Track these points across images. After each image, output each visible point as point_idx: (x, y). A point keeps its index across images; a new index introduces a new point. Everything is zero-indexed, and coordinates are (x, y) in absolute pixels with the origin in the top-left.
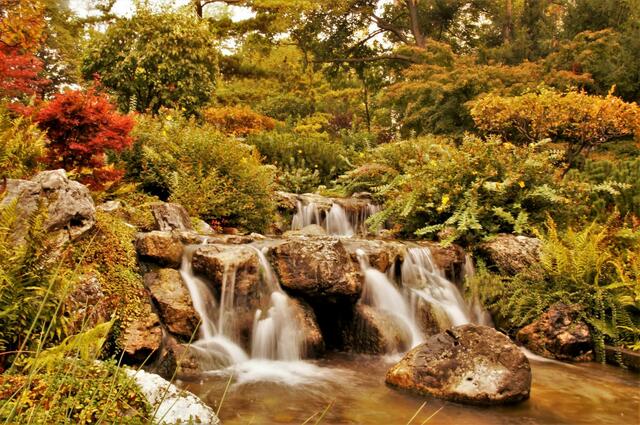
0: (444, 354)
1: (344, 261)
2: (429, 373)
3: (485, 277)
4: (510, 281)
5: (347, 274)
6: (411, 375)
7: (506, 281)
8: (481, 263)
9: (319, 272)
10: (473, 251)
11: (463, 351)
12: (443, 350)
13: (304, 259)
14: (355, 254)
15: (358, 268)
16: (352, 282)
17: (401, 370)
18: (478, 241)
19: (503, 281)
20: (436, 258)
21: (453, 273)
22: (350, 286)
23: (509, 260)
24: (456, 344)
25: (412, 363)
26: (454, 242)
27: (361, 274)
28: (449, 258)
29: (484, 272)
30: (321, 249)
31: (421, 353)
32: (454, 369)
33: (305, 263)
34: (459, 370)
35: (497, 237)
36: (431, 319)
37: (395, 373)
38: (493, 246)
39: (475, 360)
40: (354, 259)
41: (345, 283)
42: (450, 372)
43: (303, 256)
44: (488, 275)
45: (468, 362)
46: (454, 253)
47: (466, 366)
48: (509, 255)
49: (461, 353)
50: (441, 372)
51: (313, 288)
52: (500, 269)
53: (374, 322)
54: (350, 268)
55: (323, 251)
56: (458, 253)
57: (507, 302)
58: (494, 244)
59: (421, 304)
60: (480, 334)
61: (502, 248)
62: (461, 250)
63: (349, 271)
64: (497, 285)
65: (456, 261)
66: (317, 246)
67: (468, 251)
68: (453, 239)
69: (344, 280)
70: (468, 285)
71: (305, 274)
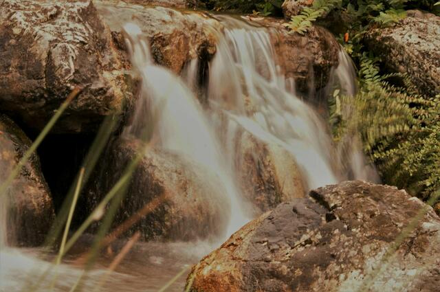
0: (305, 237)
1: (101, 46)
2: (274, 274)
3: (376, 97)
4: (426, 107)
5: (106, 75)
6: (238, 276)
7: (418, 105)
8: (369, 68)
9: (51, 66)
10: (355, 43)
11: (343, 231)
12: (303, 230)
13: (19, 37)
14: (123, 33)
15: (127, 63)
16: (116, 90)
17: (219, 268)
18: (365, 23)
19: (412, 105)
20: (280, 54)
21: (312, 86)
22: (112, 97)
23: (427, 65)
24: (330, 218)
25: (240, 253)
26: (317, 22)
27: (133, 76)
28: (306, 55)
29: (374, 85)
30: (53, 17)
31: (257, 235)
32: (324, 266)
33: (19, 45)
34: (334, 267)
35: (403, 16)
36: (266, 175)
37: (206, 272)
38: (396, 35)
39: (366, 249)
40: (120, 44)
41: (102, 91)
42: (317, 271)
43: (16, 31)
44: (383, 92)
45: (353, 252)
46: (316, 45)
47: (347, 261)
48: (425, 54)
49: (338, 236)
50: (299, 272)
51: (35, 100)
52: (408, 82)
53: (157, 175)
54: (112, 62)
55: (59, 21)
56: (325, 45)
57: (416, 149)
58: (398, 30)
59: (247, 145)
60: (377, 200)
61: (414, 39)
62: (330, 39)
63: (110, 67)
64: (400, 113)
65: (320, 61)
66: (45, 11)
67: (345, 43)
68: (314, 15)
69: (100, 85)
70: (338, 112)
71: (21, 68)
